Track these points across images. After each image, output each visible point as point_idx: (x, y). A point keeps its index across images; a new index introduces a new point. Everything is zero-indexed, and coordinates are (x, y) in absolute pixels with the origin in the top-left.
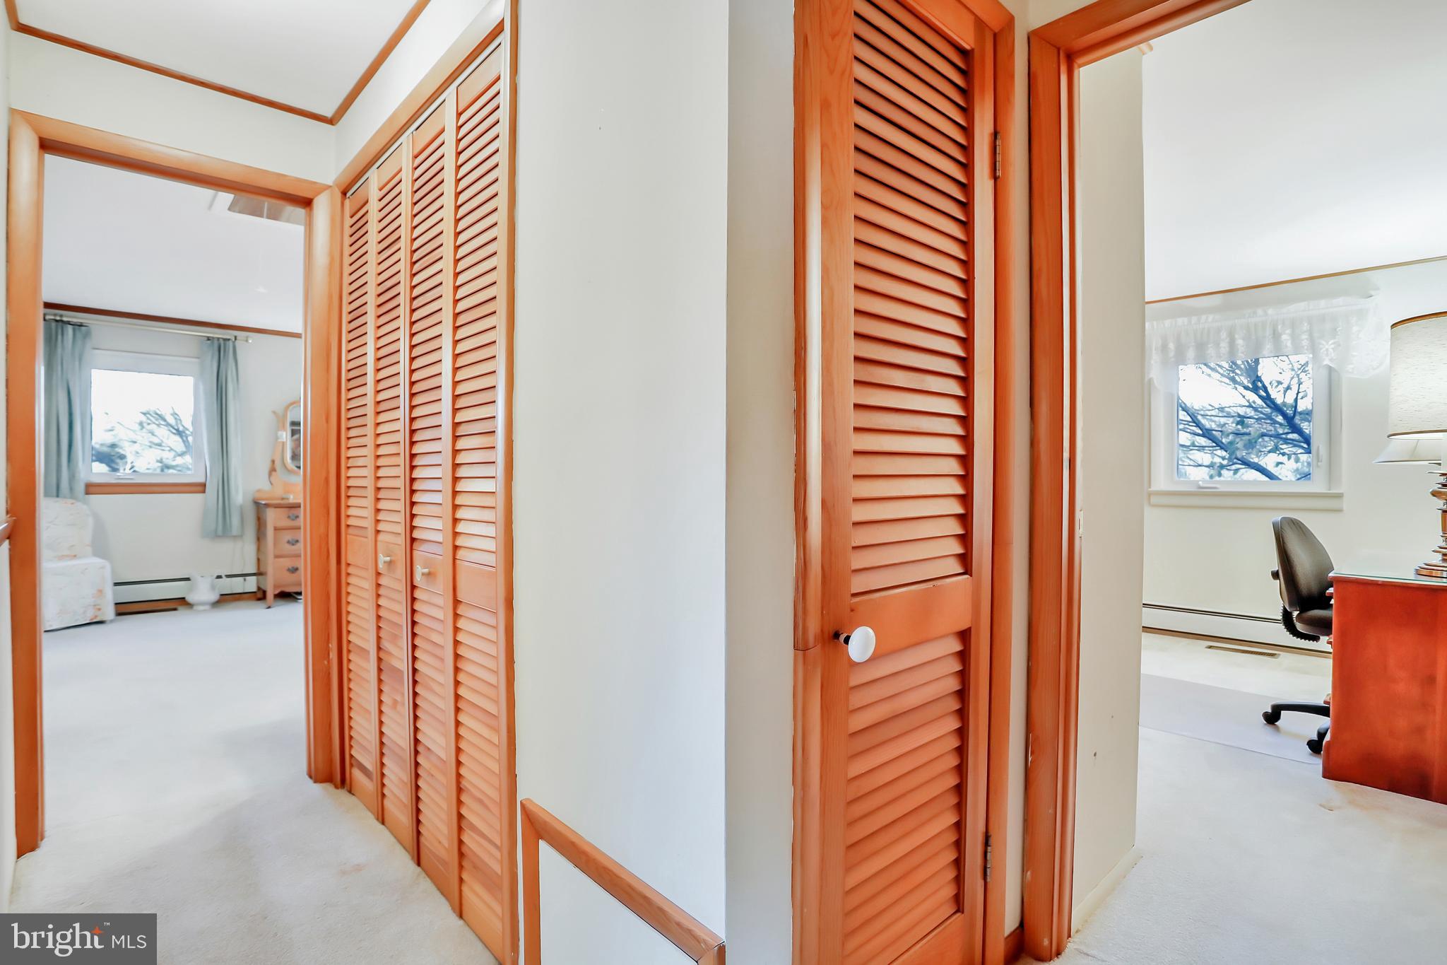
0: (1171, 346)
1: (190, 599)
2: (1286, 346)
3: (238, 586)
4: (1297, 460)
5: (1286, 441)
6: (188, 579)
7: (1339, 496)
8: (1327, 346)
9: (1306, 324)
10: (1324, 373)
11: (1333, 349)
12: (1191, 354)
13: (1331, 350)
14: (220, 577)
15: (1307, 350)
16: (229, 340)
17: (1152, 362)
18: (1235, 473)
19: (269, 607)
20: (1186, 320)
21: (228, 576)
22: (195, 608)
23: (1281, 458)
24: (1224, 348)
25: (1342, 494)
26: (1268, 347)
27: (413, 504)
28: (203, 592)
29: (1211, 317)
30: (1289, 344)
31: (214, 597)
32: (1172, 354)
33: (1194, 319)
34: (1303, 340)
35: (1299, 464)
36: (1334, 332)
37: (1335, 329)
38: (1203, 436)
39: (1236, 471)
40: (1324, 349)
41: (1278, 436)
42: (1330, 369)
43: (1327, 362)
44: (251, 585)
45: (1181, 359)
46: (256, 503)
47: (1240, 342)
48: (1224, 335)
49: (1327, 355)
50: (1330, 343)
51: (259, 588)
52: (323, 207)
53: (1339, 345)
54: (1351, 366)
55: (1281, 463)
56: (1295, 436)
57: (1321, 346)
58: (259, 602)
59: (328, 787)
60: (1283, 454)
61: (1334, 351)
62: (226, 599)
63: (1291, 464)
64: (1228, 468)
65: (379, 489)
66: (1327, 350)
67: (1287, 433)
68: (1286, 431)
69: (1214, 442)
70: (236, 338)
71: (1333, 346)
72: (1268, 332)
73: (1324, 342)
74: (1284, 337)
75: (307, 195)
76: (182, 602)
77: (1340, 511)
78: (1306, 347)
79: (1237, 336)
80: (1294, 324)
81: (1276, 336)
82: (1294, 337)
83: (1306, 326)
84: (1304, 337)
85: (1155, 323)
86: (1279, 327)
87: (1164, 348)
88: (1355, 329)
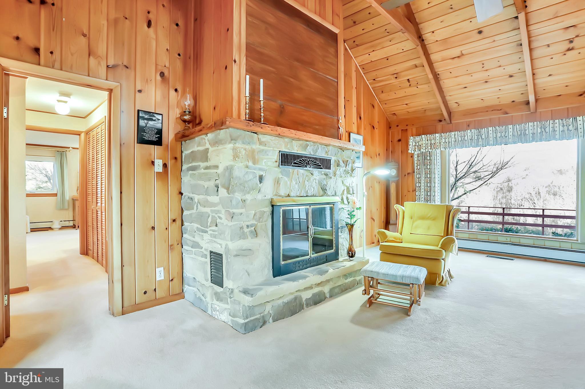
1: (52, 227)
3: (67, 224)
6: (52, 222)
14: (61, 221)
16: (64, 151)
19: (76, 230)
21: (64, 221)
22: (54, 230)
27: (97, 196)
28: (56, 225)
31: (60, 227)
44: (71, 223)
46: (73, 199)
51: (74, 225)
52: (83, 135)
58: (73, 229)
59: (84, 256)
62: (63, 228)
65: (93, 194)
70: (66, 151)
75: (79, 134)
76: (50, 228)
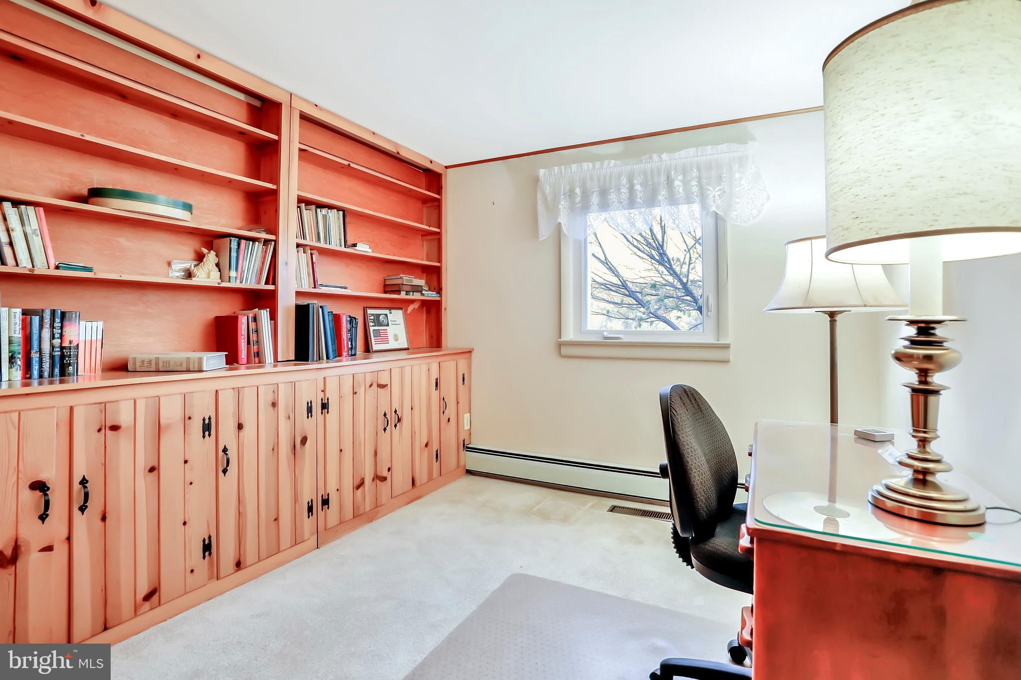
0: (578, 191)
2: (679, 193)
4: (689, 316)
5: (683, 301)
7: (726, 347)
8: (713, 192)
9: (695, 170)
10: (711, 221)
11: (719, 196)
12: (595, 199)
13: (717, 196)
15: (697, 196)
17: (560, 206)
18: (651, 325)
20: (591, 164)
23: (680, 314)
24: (625, 193)
25: (730, 344)
26: (663, 193)
29: (613, 162)
30: (681, 190)
32: (578, 199)
33: (598, 164)
34: (693, 186)
35: (691, 318)
36: (720, 179)
37: (721, 176)
38: (629, 296)
39: (652, 322)
40: (711, 196)
41: (678, 298)
42: (716, 216)
43: (714, 209)
45: (586, 207)
47: (638, 187)
48: (624, 181)
49: (714, 201)
50: (717, 189)
53: (724, 192)
54: (735, 213)
55: (680, 317)
56: (688, 298)
57: (709, 192)
60: (681, 311)
61: (720, 198)
63: (685, 318)
64: (647, 320)
66: (714, 196)
67: (684, 296)
68: (683, 294)
69: (636, 301)
71: (719, 193)
72: (663, 179)
73: (710, 188)
74: (677, 183)
77: (727, 362)
78: (695, 194)
79: (635, 182)
80: (685, 171)
81: (669, 182)
82: (686, 184)
83: (695, 173)
84: (694, 183)
85: (563, 167)
86: (673, 173)
87: (571, 194)
88: (737, 175)
